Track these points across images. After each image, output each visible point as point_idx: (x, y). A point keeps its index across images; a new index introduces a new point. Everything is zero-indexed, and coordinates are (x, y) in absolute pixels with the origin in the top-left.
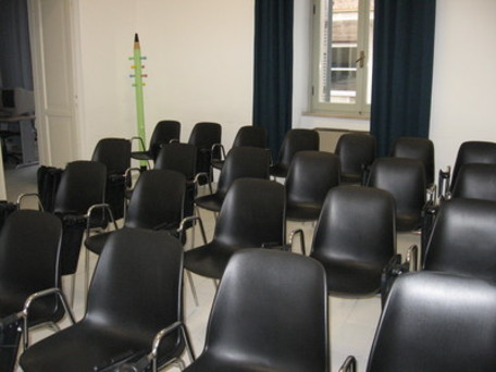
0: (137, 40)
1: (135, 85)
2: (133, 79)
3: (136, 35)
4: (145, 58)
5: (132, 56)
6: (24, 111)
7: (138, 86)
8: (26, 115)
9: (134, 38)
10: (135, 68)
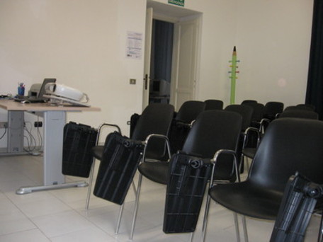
0: (235, 50)
1: (232, 78)
2: (230, 74)
3: (235, 48)
4: (239, 61)
5: (231, 60)
6: (165, 94)
7: (233, 78)
8: (165, 96)
9: (233, 49)
10: (232, 67)
